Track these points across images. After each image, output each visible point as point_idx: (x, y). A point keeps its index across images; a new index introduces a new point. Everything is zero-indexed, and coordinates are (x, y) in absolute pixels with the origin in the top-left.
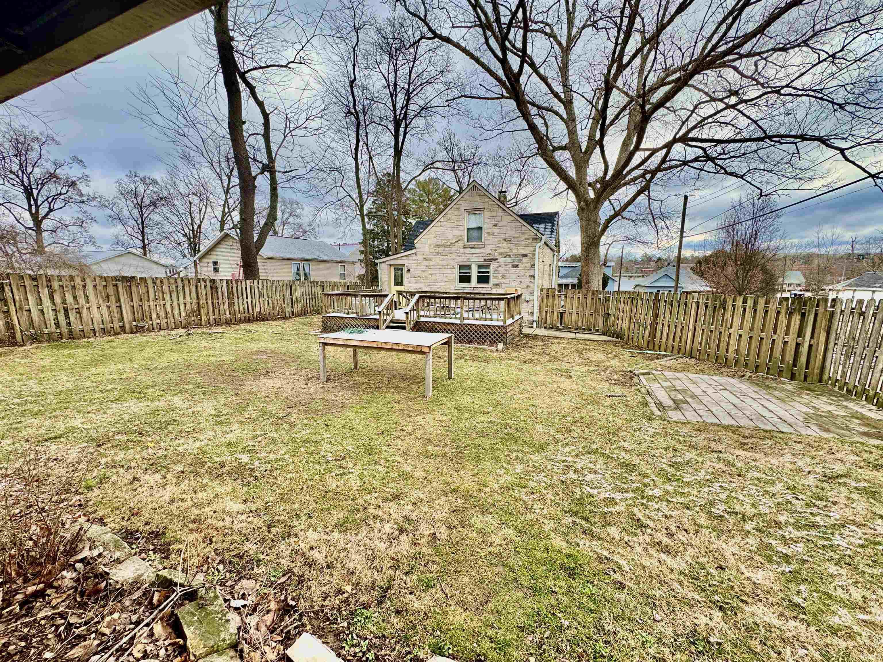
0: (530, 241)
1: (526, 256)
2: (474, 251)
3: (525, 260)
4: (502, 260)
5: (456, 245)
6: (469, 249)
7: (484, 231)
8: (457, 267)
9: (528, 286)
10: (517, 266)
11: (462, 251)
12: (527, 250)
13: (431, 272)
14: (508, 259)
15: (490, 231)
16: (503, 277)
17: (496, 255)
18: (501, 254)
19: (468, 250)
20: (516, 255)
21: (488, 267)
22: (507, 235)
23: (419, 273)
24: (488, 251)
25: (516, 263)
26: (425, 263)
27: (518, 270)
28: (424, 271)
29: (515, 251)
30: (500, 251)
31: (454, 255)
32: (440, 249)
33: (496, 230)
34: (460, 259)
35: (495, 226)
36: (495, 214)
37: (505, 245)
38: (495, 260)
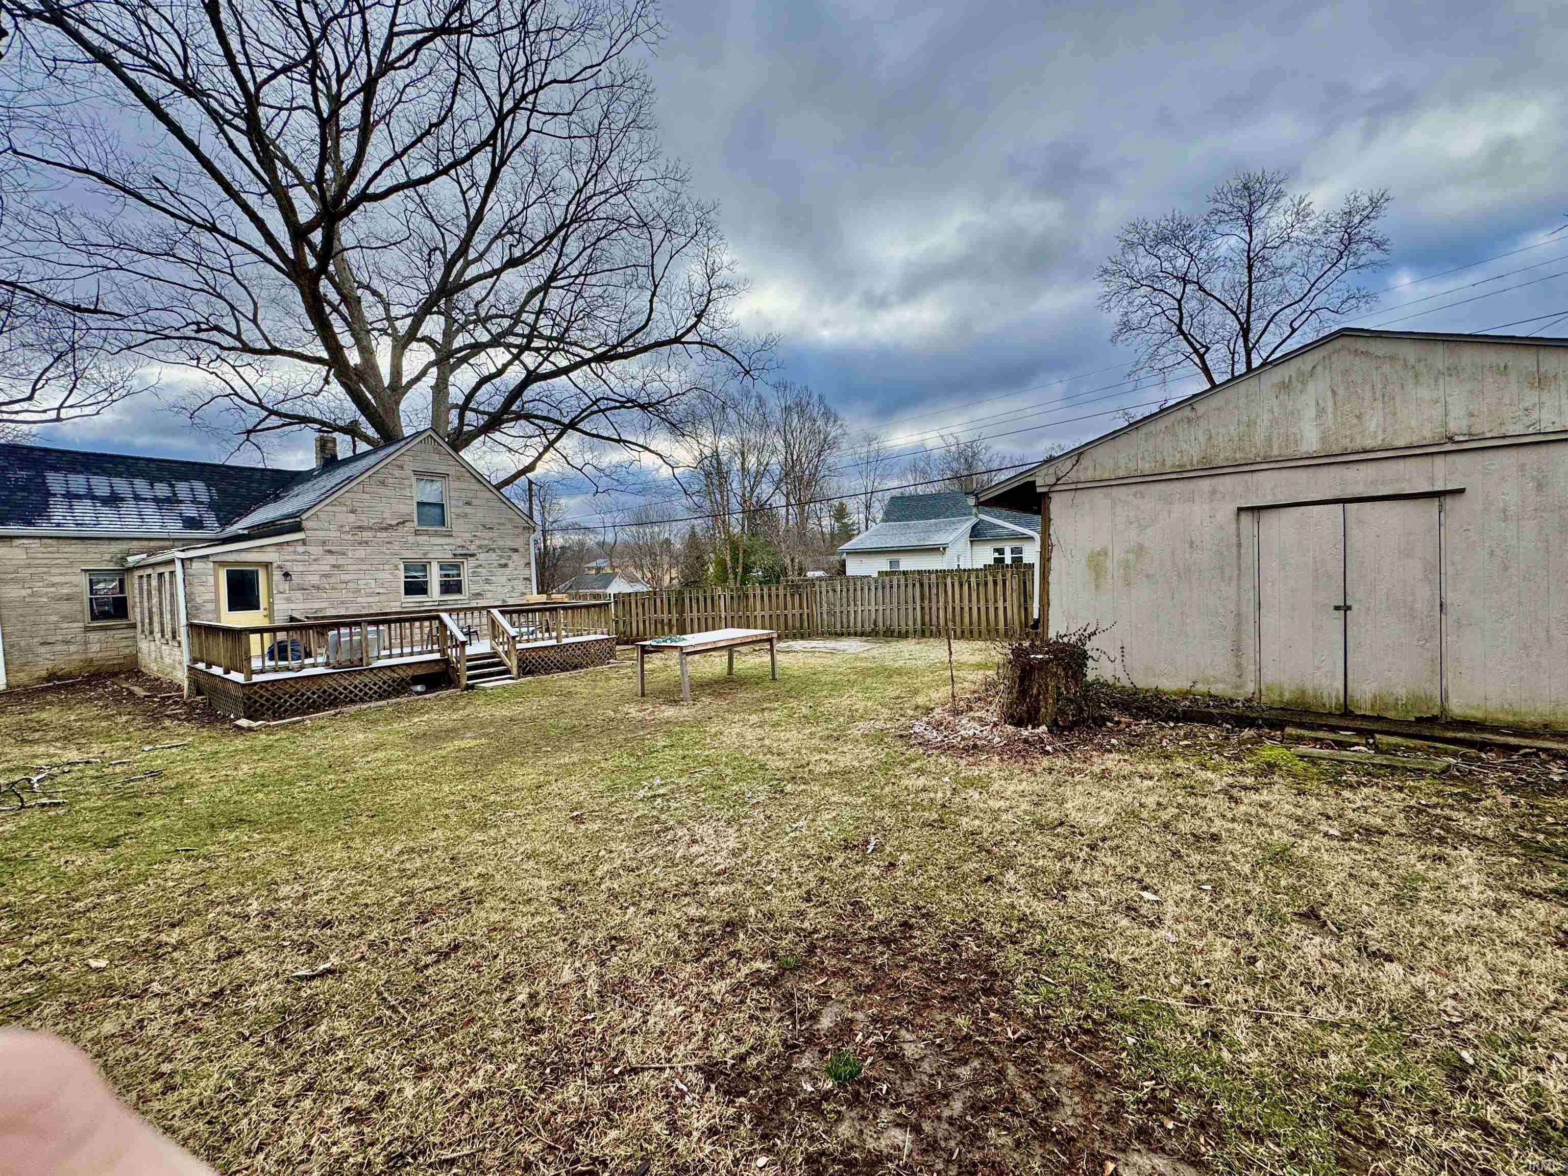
0: (520, 530)
1: (516, 550)
2: (433, 541)
3: (515, 556)
4: (482, 556)
5: (400, 528)
6: (425, 538)
7: (448, 510)
8: (402, 568)
10: (506, 565)
11: (411, 539)
13: (345, 577)
14: (493, 556)
15: (457, 511)
16: (488, 582)
17: (473, 548)
18: (480, 547)
19: (422, 539)
20: (502, 549)
21: (457, 567)
22: (487, 520)
23: (314, 579)
24: (459, 542)
25: (503, 561)
26: (332, 559)
27: (507, 571)
28: (326, 576)
29: (501, 543)
30: (478, 542)
31: (396, 546)
32: (367, 535)
33: (468, 510)
34: (407, 554)
35: (467, 503)
36: (464, 485)
37: (487, 534)
38: (473, 555)
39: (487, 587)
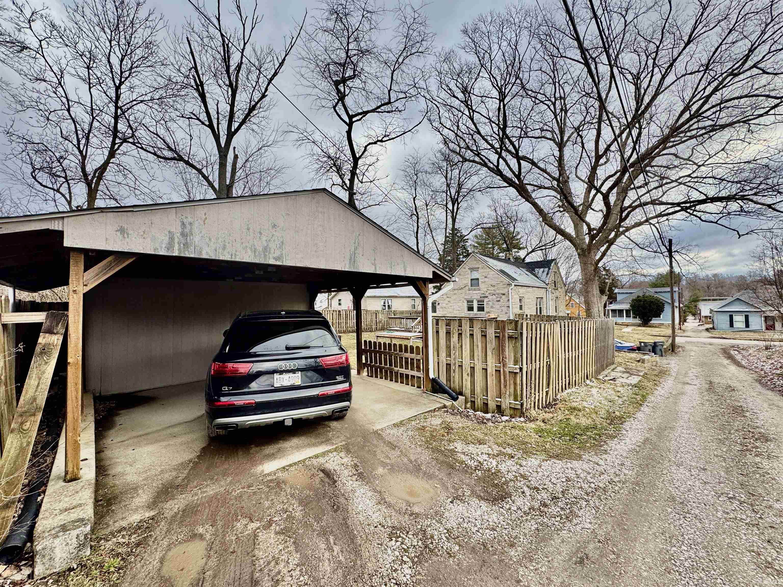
0: (506, 286)
1: (504, 294)
2: (474, 292)
3: (503, 297)
4: (490, 297)
5: (465, 289)
6: (472, 291)
7: (480, 280)
8: (466, 302)
9: (506, 313)
10: (499, 301)
11: (468, 292)
12: (505, 291)
13: (451, 305)
14: (494, 297)
15: (482, 280)
16: (492, 307)
17: (487, 294)
18: (490, 294)
20: (498, 294)
21: (483, 302)
22: (493, 283)
23: (444, 305)
24: (482, 292)
25: (498, 299)
26: (448, 299)
27: (500, 303)
28: (447, 304)
29: (498, 291)
30: (489, 292)
31: (463, 295)
32: (456, 292)
33: (486, 280)
34: (466, 297)
35: (486, 277)
36: (485, 270)
37: (492, 288)
38: (487, 297)
39: (492, 310)
